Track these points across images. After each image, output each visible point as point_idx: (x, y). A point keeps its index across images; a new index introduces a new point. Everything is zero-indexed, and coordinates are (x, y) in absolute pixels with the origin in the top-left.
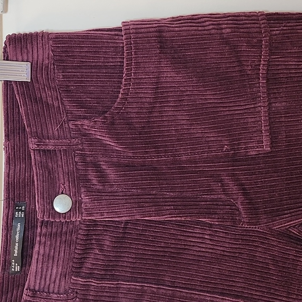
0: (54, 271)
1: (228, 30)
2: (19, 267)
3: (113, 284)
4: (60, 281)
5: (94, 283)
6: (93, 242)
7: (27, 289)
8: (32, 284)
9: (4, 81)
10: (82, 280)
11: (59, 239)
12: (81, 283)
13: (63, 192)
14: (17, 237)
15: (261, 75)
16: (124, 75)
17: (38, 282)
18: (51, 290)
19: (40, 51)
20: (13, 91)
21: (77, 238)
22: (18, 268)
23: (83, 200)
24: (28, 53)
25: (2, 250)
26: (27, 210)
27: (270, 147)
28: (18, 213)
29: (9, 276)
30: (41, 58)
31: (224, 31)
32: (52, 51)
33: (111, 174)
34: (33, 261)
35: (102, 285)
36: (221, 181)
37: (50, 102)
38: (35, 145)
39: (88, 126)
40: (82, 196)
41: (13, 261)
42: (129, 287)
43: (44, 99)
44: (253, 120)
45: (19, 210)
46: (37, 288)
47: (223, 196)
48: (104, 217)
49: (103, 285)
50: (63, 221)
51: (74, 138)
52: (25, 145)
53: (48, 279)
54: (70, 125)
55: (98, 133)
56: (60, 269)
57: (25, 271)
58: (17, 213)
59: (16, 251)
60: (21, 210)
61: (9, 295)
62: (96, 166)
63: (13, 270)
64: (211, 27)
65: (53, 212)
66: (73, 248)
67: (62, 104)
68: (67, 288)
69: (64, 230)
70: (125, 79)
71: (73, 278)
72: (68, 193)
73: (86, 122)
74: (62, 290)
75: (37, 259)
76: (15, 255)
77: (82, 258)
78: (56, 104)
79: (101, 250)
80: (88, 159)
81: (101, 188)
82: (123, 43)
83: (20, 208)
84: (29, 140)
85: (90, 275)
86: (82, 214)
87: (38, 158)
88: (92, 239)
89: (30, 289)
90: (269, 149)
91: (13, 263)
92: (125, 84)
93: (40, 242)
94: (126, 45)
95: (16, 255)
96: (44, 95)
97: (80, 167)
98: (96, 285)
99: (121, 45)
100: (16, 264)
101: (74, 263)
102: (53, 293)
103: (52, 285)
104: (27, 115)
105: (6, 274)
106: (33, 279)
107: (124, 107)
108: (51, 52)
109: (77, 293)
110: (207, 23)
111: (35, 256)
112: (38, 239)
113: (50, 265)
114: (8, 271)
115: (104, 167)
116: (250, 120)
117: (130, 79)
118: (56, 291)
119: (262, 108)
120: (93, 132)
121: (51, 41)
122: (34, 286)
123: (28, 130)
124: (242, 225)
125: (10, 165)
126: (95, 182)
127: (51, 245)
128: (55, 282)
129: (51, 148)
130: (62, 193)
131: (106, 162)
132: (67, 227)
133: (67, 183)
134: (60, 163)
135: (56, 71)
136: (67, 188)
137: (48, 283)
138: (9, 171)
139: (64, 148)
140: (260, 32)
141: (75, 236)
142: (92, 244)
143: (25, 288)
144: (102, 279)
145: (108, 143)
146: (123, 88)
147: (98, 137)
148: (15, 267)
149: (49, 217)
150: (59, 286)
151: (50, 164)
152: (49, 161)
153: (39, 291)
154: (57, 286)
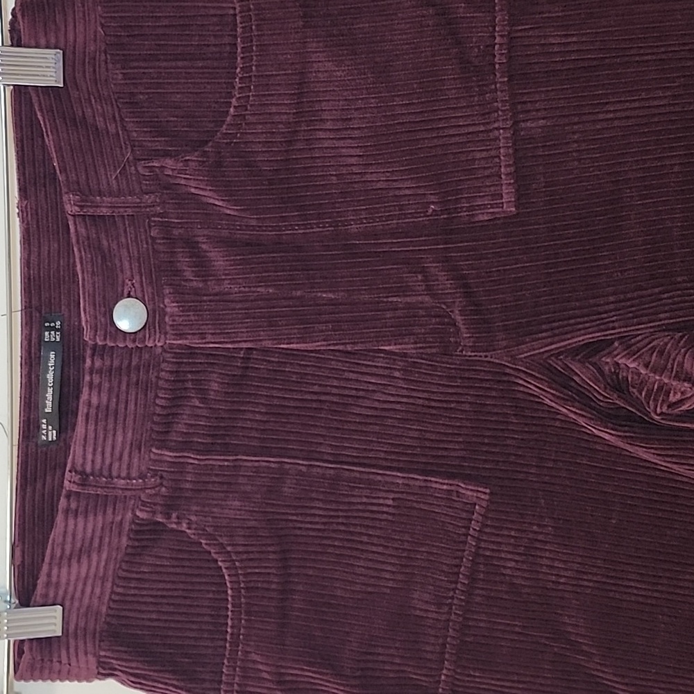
0: (120, 439)
2: (54, 432)
3: (227, 460)
4: (130, 456)
5: (192, 458)
6: (189, 385)
7: (70, 471)
8: (79, 461)
9: (14, 86)
10: (171, 454)
11: (125, 379)
12: (169, 459)
13: (132, 293)
14: (50, 376)
15: (497, 66)
16: (238, 70)
17: (89, 457)
18: (115, 474)
19: (80, 28)
20: (32, 105)
21: (158, 378)
22: (53, 435)
23: (168, 310)
24: (57, 30)
25: (23, 403)
26: (66, 328)
27: (515, 206)
28: (50, 334)
29: (37, 450)
30: (80, 39)
32: (102, 26)
33: (218, 260)
34: (80, 418)
35: (207, 462)
36: (423, 271)
37: (101, 125)
38: (77, 208)
39: (173, 170)
40: (166, 301)
41: (44, 421)
42: (256, 464)
43: (90, 120)
44: (484, 154)
45: (50, 329)
46: (88, 469)
47: (427, 299)
48: (207, 340)
49: (211, 462)
50: (130, 345)
51: (147, 194)
52: (58, 206)
53: (108, 455)
54: (140, 169)
55: (192, 183)
56: (130, 435)
57: (65, 440)
58: (47, 333)
59: (49, 404)
60: (54, 329)
61: (39, 486)
62: (191, 245)
63: (44, 438)
65: (113, 330)
66: (151, 395)
67: (124, 129)
68: (143, 468)
69: (134, 363)
70: (241, 79)
71: (154, 450)
72: (140, 295)
73: (169, 162)
74: (134, 474)
75: (87, 415)
76: (46, 411)
77: (169, 415)
78: (112, 129)
79: (203, 400)
80: (176, 232)
81: (201, 285)
82: (235, 9)
83: (52, 324)
84: (65, 198)
85: (186, 446)
86: (166, 333)
87: (82, 231)
88: (187, 381)
89: (76, 472)
90: (514, 209)
91: (44, 426)
92: (240, 88)
93: (91, 384)
94: (240, 12)
95: (48, 410)
96: (88, 112)
97: (161, 248)
98: (196, 462)
99: (232, 12)
100: (50, 428)
101: (154, 423)
102: (119, 477)
103: (116, 465)
104: (59, 150)
105: (32, 446)
106: (79, 451)
107: (242, 133)
108: (99, 29)
109: (161, 477)
111: (82, 410)
112: (87, 378)
113: (111, 426)
114: (34, 440)
115: (204, 246)
116: (478, 155)
117: (250, 77)
118: (124, 474)
119: (501, 131)
120: (183, 182)
121: (99, 8)
122: (83, 464)
123: (61, 177)
124: (462, 351)
125: (29, 244)
126: (188, 274)
127: (110, 390)
128: (120, 459)
129: (105, 211)
130: (129, 296)
131: (209, 237)
132: (140, 358)
133: (137, 278)
134: (123, 240)
135: (110, 66)
136: (137, 285)
137: (108, 462)
138: (29, 255)
139: (130, 211)
141: (156, 374)
142: (186, 389)
143: (68, 469)
144: (208, 452)
145: (211, 201)
146: (238, 96)
147: (193, 190)
148: (47, 432)
149: (105, 339)
150: (129, 467)
151: (105, 243)
152: (103, 236)
153: (92, 474)
154: (124, 466)
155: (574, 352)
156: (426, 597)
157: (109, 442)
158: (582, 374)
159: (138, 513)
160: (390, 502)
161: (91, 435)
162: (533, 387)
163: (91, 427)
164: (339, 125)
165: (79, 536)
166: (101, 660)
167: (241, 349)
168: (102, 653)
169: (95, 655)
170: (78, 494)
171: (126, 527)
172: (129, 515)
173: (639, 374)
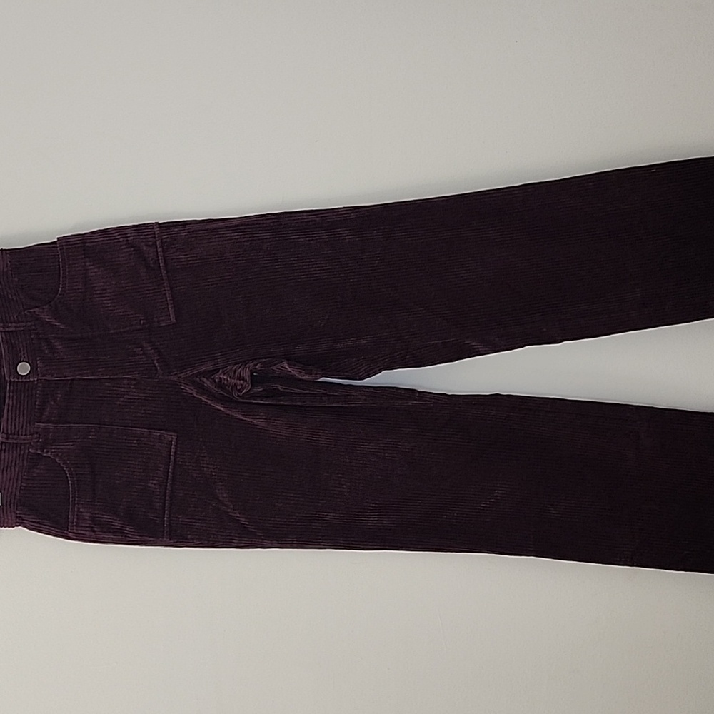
0: (21, 419)
1: (132, 238)
3: (66, 426)
4: (26, 426)
5: (51, 426)
7: (2, 433)
8: (5, 429)
10: (43, 425)
11: (23, 395)
12: (42, 427)
15: (161, 267)
16: (61, 274)
17: (9, 427)
18: (20, 433)
21: (36, 393)
23: (39, 366)
27: (175, 319)
31: (128, 239)
32: (10, 262)
34: (5, 411)
35: (57, 427)
36: (142, 347)
37: (10, 296)
38: (2, 328)
39: (38, 312)
40: (38, 362)
42: (78, 427)
43: (6, 296)
44: (161, 300)
46: (9, 432)
49: (59, 428)
50: (24, 380)
51: (29, 322)
53: (17, 426)
54: (26, 313)
55: (46, 317)
56: (26, 417)
62: (47, 341)
64: (120, 236)
65: (17, 375)
66: (33, 401)
67: (19, 298)
68: (32, 431)
69: (26, 388)
70: (62, 277)
71: (36, 423)
72: (27, 361)
73: (37, 310)
74: (28, 433)
75: (8, 410)
77: (41, 409)
78: (14, 298)
79: (55, 402)
81: (52, 356)
82: (58, 252)
85: (49, 421)
86: (38, 375)
87: (4, 337)
88: (48, 394)
89: (4, 433)
90: (175, 321)
92: (63, 281)
93: (9, 397)
94: (61, 254)
96: (6, 293)
97: (35, 342)
98: (53, 428)
99: (57, 254)
101: (36, 412)
102: (22, 435)
103: (20, 431)
106: (5, 424)
107: (65, 297)
108: (8, 262)
109: (39, 434)
110: (116, 234)
111: (6, 407)
112: (8, 395)
113: (17, 414)
115: (52, 341)
117: (66, 276)
118: (24, 434)
119: (167, 291)
120: (42, 317)
121: (8, 255)
122: (7, 430)
126: (46, 352)
127: (17, 399)
128: (22, 427)
130: (23, 361)
131: (54, 337)
132: (28, 385)
133: (26, 354)
134: (20, 339)
135: (13, 276)
136: (26, 357)
137: (17, 429)
139: (22, 329)
140: (155, 237)
142: (48, 398)
144: (58, 423)
146: (62, 284)
147: (47, 320)
149: (14, 379)
150: (26, 431)
151: (13, 341)
152: (12, 338)
153: (11, 434)
154: (24, 430)
155: (204, 374)
156: (155, 482)
157: (17, 420)
158: (207, 383)
159: (30, 450)
160: (135, 442)
161: (10, 418)
162: (188, 389)
163: (10, 414)
164: (101, 292)
165: (6, 461)
166: (18, 515)
167: (69, 380)
168: (18, 512)
169: (14, 512)
170: (5, 443)
171: (26, 456)
172: (27, 451)
173: (228, 381)
